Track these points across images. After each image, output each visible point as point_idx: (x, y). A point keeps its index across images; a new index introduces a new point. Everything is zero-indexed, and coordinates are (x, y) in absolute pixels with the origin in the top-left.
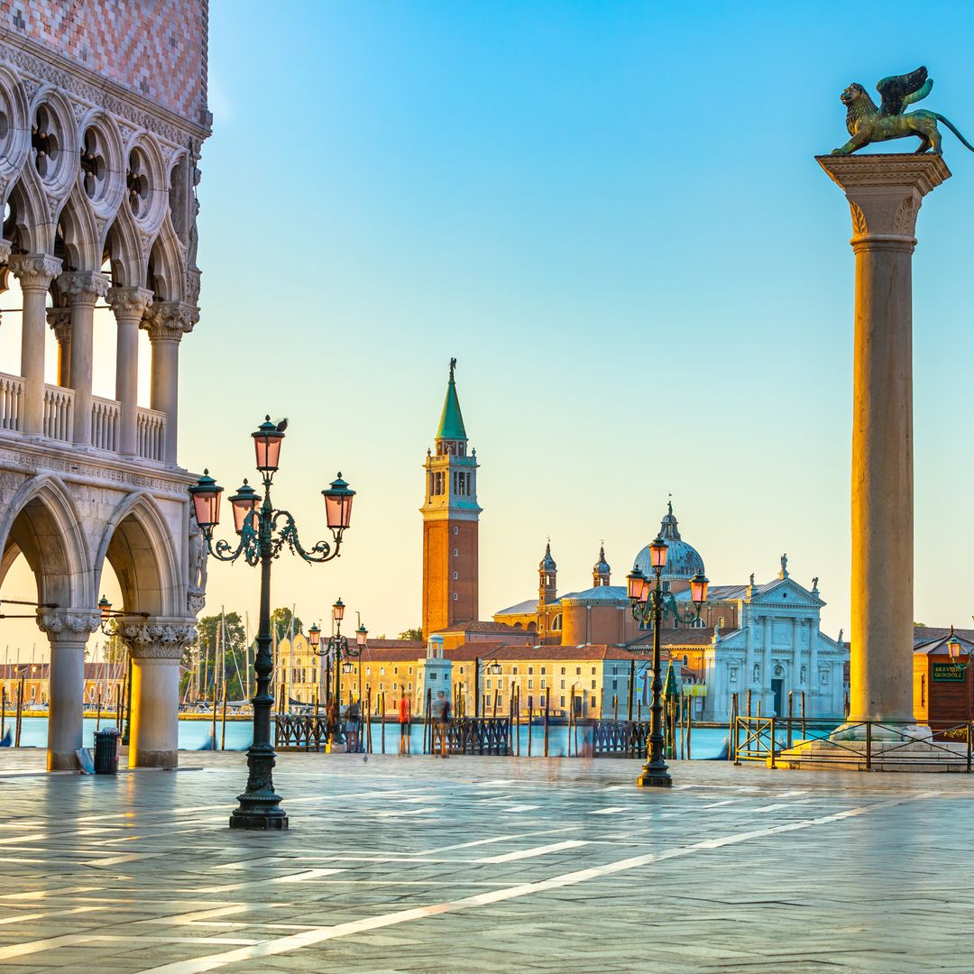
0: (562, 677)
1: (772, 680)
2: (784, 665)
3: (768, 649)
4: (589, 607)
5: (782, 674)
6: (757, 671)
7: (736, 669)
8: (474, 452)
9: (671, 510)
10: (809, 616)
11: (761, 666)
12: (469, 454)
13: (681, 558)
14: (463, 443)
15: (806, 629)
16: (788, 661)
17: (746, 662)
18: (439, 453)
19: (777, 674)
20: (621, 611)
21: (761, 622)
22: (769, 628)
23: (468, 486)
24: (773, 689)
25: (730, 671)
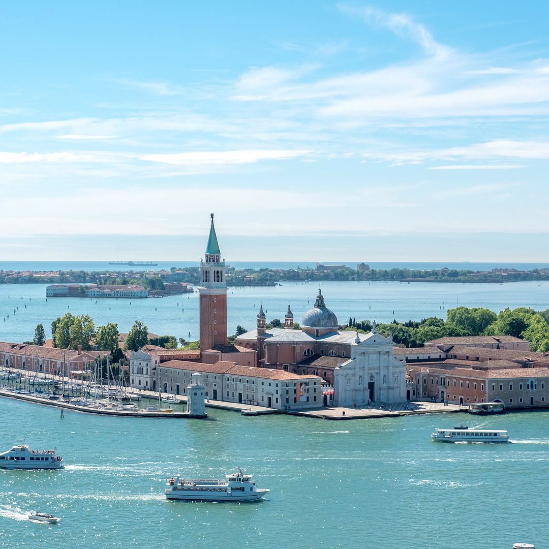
0: (262, 387)
1: (369, 383)
2: (375, 375)
3: (366, 368)
4: (278, 345)
5: (374, 379)
6: (360, 379)
7: (350, 379)
8: (224, 260)
9: (320, 292)
10: (387, 350)
11: (363, 377)
12: (222, 261)
13: (325, 317)
14: (218, 256)
15: (386, 356)
16: (377, 373)
17: (355, 375)
18: (207, 261)
19: (371, 380)
20: (294, 347)
21: (363, 355)
22: (367, 358)
23: (221, 277)
24: (369, 388)
25: (346, 381)
